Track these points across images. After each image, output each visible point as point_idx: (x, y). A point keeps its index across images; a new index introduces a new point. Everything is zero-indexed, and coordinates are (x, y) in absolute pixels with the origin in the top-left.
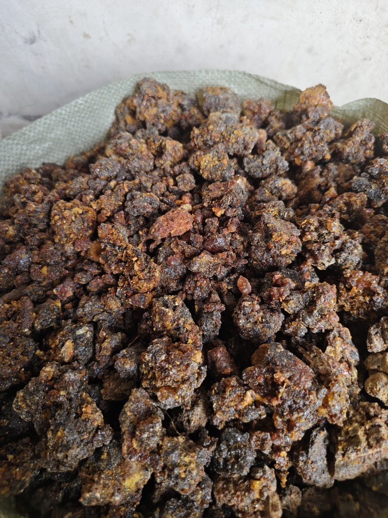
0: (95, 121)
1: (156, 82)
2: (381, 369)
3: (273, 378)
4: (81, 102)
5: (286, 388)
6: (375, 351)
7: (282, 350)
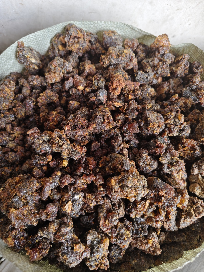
1: (76, 27)
2: (197, 182)
3: (158, 194)
4: (32, 36)
5: (165, 197)
7: (160, 181)
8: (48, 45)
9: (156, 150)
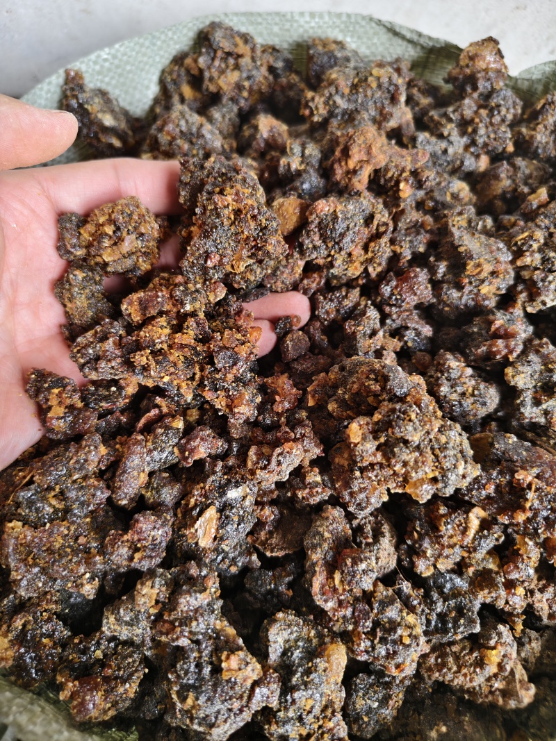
1: (232, 30)
3: (512, 480)
4: (106, 56)
5: (535, 492)
7: (515, 440)
8: (153, 90)
9: (490, 346)
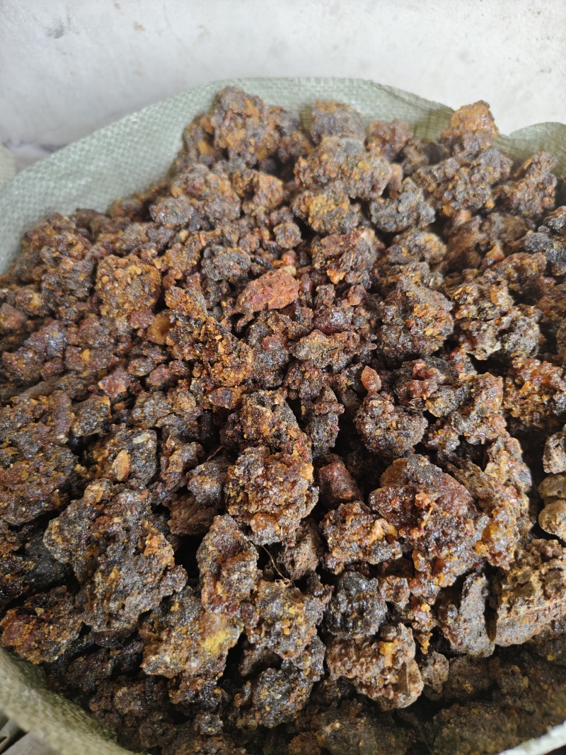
0: (153, 148)
1: (243, 93)
2: (563, 496)
3: (413, 501)
4: (135, 120)
5: (432, 514)
6: (554, 470)
7: (427, 463)
8: (177, 145)
